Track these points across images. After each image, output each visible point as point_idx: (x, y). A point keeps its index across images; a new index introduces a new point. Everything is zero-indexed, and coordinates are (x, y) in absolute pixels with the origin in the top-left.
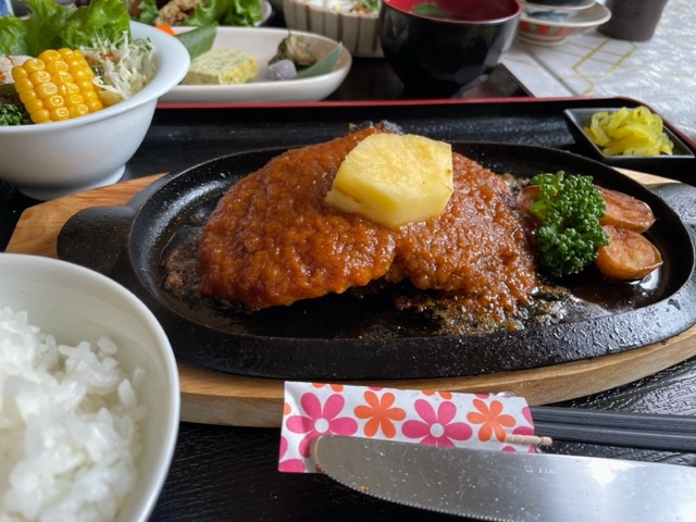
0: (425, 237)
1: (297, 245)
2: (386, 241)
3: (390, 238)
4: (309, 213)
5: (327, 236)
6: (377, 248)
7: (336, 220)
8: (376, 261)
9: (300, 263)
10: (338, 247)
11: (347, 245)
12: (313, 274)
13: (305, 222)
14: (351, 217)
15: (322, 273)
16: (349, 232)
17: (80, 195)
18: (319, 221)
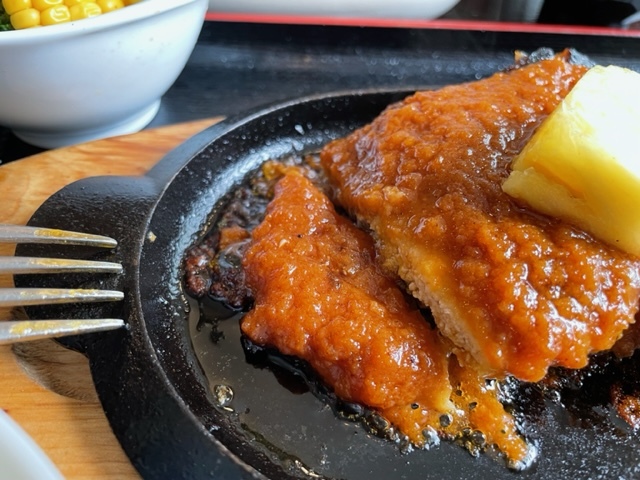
11: (548, 286)
16: (553, 258)
17: (83, 148)
18: (488, 232)
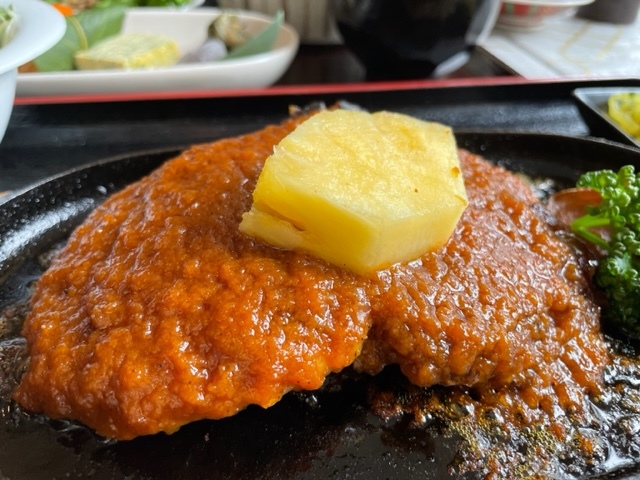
0: (423, 289)
1: (184, 316)
2: (353, 300)
3: (360, 293)
4: (209, 253)
5: (241, 298)
6: (337, 316)
7: (259, 265)
8: (334, 340)
9: (187, 353)
10: (262, 318)
11: (279, 313)
12: (214, 374)
13: (202, 270)
14: (287, 258)
15: (230, 373)
16: (284, 287)
18: (228, 268)
